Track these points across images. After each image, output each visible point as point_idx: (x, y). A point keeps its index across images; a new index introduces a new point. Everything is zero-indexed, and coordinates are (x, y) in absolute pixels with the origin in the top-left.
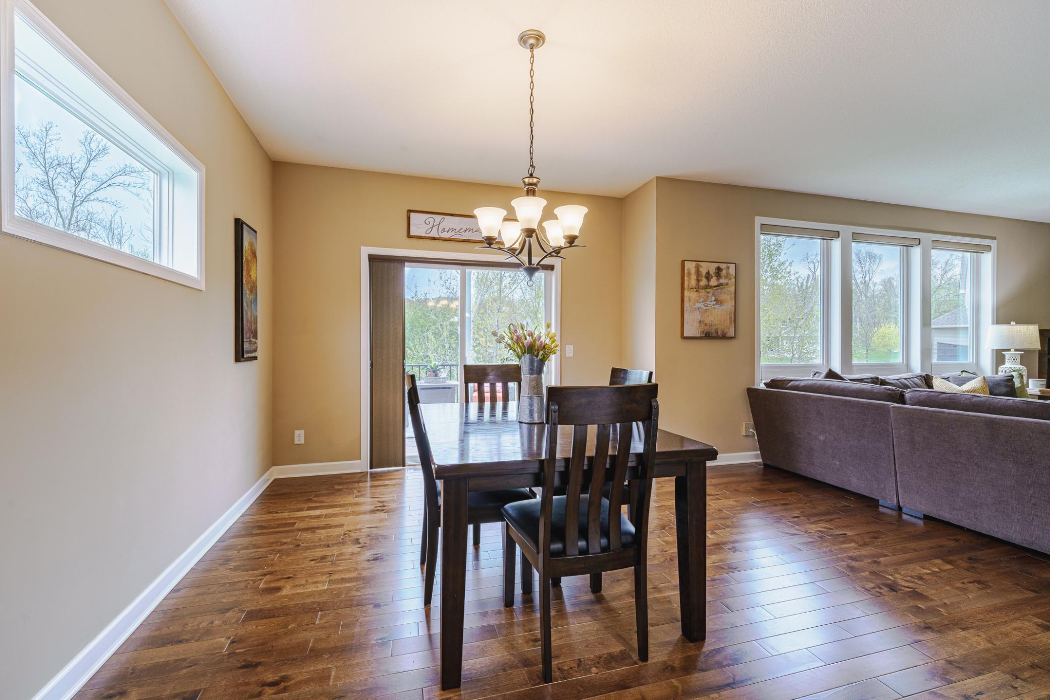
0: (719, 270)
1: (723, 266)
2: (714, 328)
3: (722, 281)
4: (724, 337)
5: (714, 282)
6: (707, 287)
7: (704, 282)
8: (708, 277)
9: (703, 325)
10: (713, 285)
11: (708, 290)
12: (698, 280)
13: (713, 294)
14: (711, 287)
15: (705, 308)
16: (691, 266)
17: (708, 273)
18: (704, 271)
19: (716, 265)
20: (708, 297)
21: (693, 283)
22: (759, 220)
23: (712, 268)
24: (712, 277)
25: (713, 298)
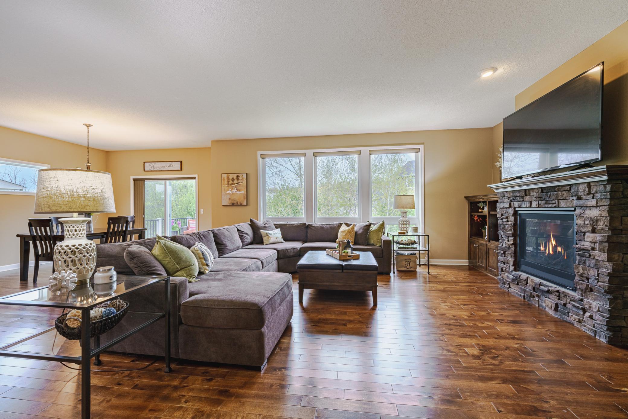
0: (238, 176)
1: (239, 175)
2: (236, 201)
3: (239, 181)
4: (241, 205)
5: (236, 182)
6: (233, 184)
7: (231, 182)
8: (233, 180)
9: (231, 200)
10: (236, 183)
11: (233, 185)
12: (228, 182)
13: (236, 187)
14: (234, 184)
15: (232, 193)
16: (225, 176)
17: (233, 178)
18: (231, 178)
19: (237, 174)
20: (233, 188)
21: (226, 182)
22: (259, 153)
23: (235, 176)
24: (235, 180)
25: (235, 189)
